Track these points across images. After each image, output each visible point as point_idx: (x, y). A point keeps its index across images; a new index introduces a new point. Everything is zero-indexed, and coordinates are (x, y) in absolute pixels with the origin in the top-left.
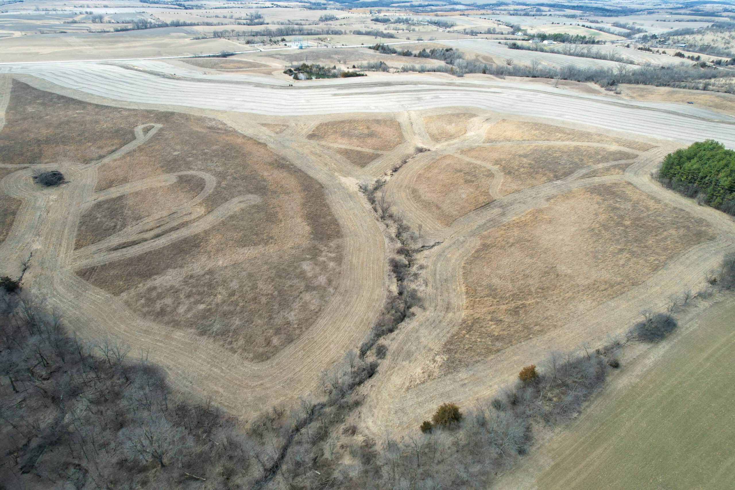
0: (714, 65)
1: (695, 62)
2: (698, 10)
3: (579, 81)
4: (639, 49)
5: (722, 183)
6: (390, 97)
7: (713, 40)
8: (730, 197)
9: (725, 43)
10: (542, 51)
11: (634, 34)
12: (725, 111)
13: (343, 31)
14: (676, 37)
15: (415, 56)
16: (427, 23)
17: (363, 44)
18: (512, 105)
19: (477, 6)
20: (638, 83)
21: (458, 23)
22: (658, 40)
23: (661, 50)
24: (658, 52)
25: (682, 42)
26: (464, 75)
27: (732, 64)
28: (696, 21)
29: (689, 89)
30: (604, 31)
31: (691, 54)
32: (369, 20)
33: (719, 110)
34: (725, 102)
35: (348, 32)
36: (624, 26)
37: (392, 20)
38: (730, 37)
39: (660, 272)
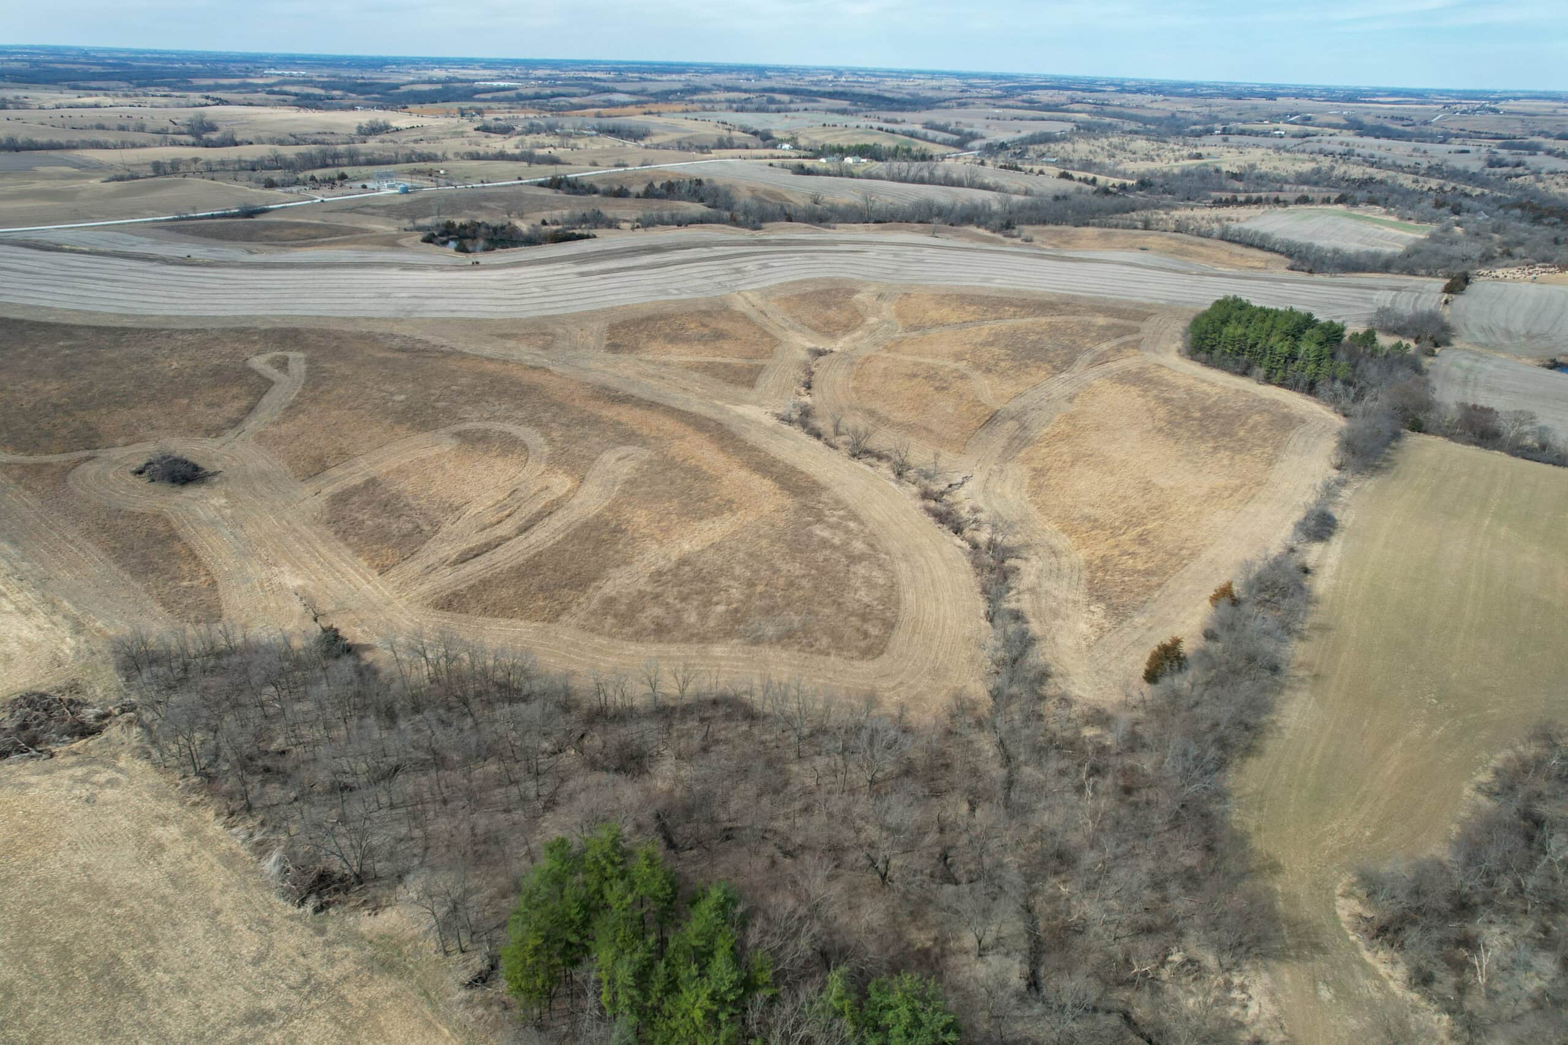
0: (1120, 191)
1: (1090, 187)
2: (1031, 102)
3: (952, 225)
4: (1001, 167)
5: (1278, 350)
6: (685, 271)
7: (1090, 152)
8: (1295, 368)
11: (966, 141)
13: (440, 153)
14: (1034, 147)
15: (638, 196)
16: (594, 132)
17: (520, 179)
18: (897, 270)
19: (652, 95)
20: (1044, 222)
21: (654, 131)
22: (1014, 152)
23: (1036, 169)
24: (1031, 171)
25: (1051, 155)
26: (764, 225)
28: (1043, 119)
29: (1123, 228)
30: (918, 138)
31: (1082, 175)
33: (1185, 258)
34: (1184, 246)
35: (450, 155)
36: (943, 129)
37: (518, 129)
39: (1277, 466)
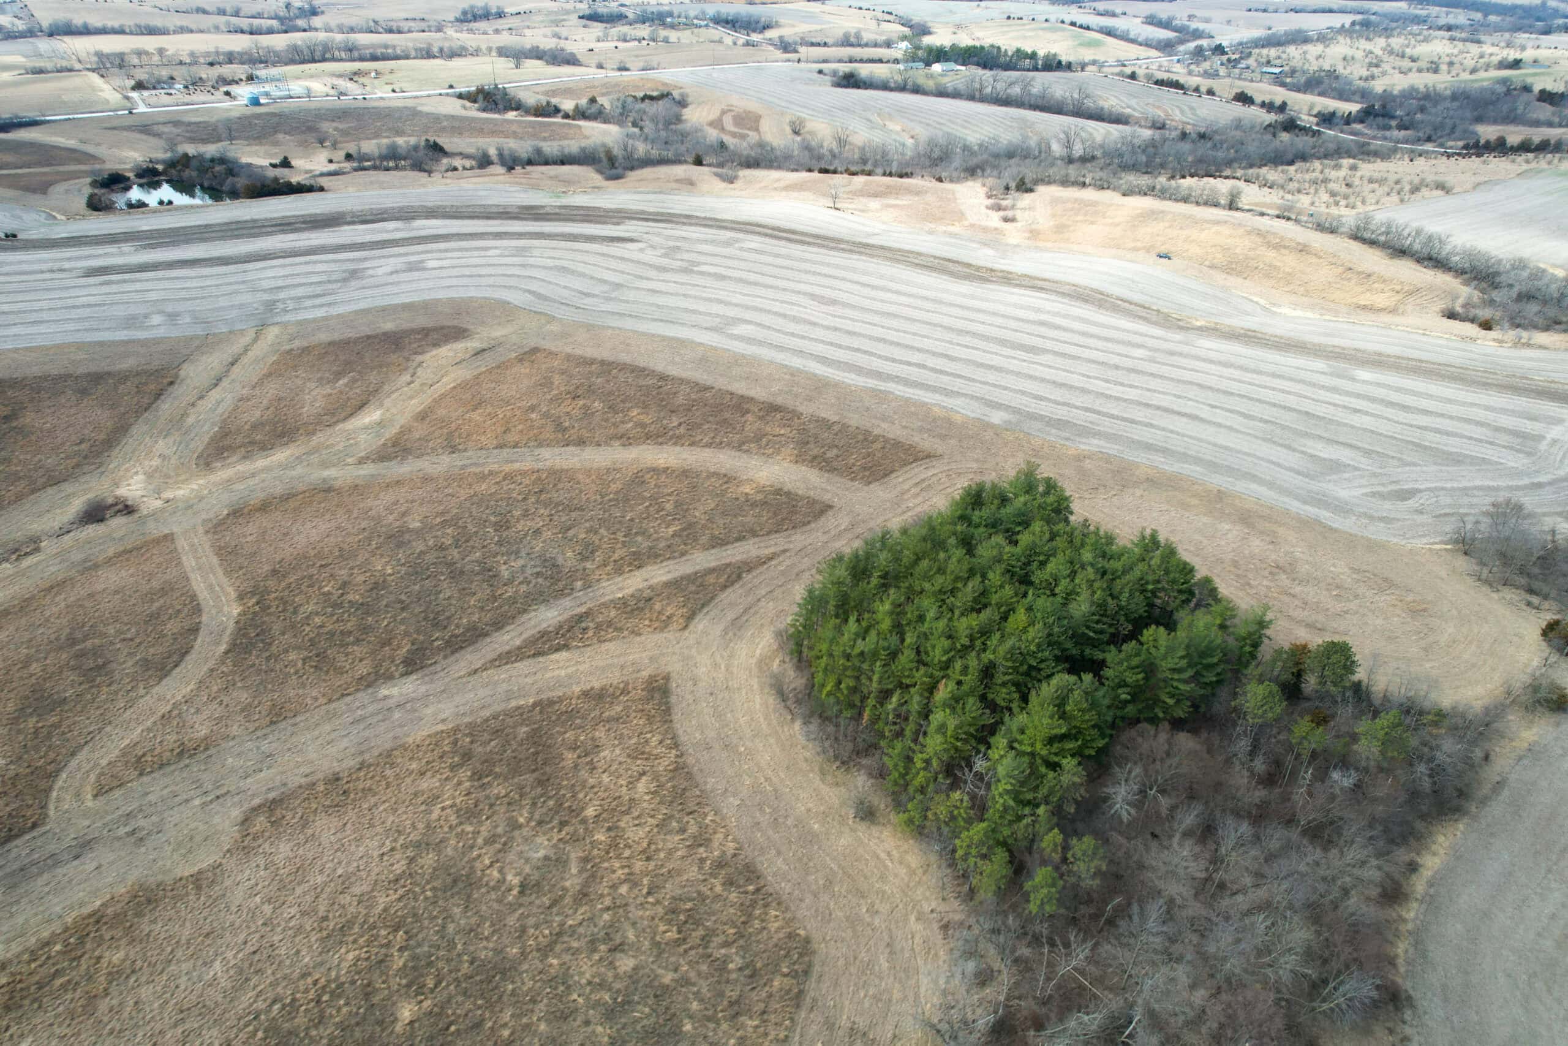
0: (1317, 124)
1: (1271, 118)
7: (1345, 59)
9: (1370, 65)
10: (917, 90)
11: (1182, 42)
12: (1247, 282)
14: (1265, 51)
15: (566, 116)
16: (708, 22)
17: (451, 87)
21: (782, 21)
22: (1225, 58)
23: (1204, 86)
24: (1197, 89)
25: (1278, 62)
27: (1362, 122)
30: (1116, 36)
32: (575, 17)
34: (1262, 252)
36: (1166, 25)
37: (631, 16)
38: (1384, 50)
